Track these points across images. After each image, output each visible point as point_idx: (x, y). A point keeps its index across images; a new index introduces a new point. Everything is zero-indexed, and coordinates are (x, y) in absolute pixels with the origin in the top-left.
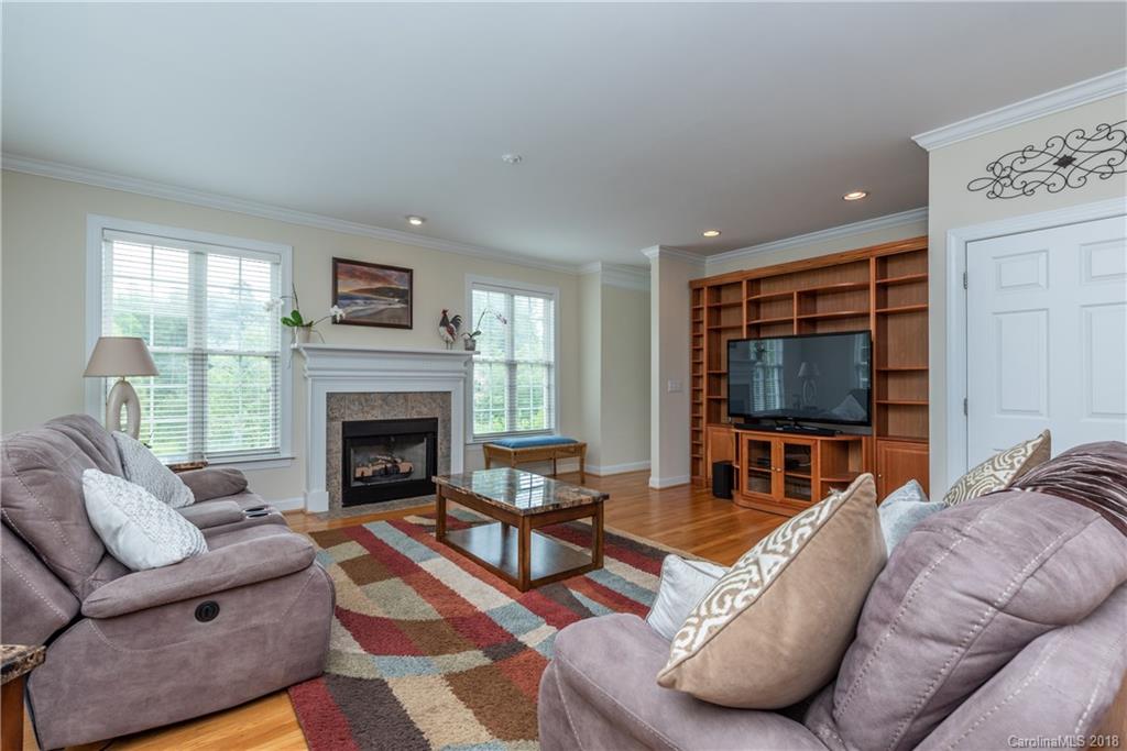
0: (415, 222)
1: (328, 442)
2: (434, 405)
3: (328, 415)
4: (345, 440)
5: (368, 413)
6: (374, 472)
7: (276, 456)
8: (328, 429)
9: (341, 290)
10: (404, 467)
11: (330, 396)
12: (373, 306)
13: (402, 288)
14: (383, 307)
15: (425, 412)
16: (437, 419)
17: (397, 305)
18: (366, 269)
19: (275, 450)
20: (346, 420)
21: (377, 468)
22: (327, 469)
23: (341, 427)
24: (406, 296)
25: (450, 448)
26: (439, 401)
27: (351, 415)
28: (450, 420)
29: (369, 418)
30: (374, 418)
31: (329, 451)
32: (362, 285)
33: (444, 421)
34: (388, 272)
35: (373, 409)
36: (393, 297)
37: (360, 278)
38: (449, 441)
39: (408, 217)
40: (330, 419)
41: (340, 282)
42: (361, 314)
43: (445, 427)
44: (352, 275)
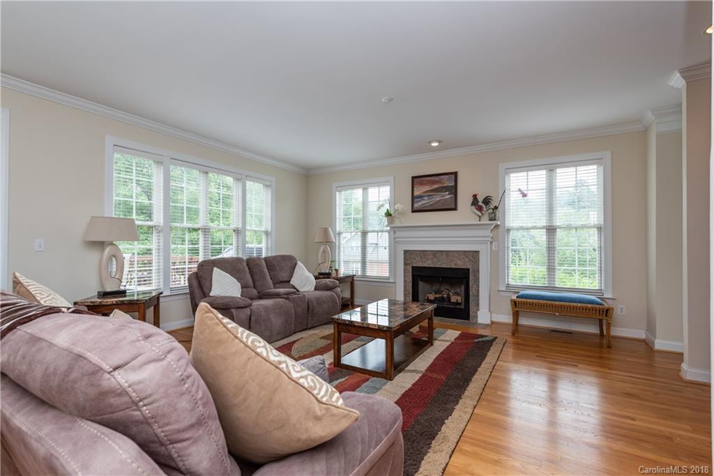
0: (435, 144)
1: (405, 276)
2: (467, 260)
3: (405, 262)
4: (413, 276)
5: (425, 262)
6: (435, 298)
7: (387, 281)
8: (405, 270)
9: (416, 193)
10: (454, 299)
11: (406, 252)
12: (433, 199)
13: (450, 185)
14: (438, 199)
15: (460, 264)
16: (468, 269)
17: (447, 196)
18: (429, 178)
19: (388, 278)
20: (415, 265)
21: (437, 296)
22: (405, 291)
23: (411, 269)
24: (454, 190)
25: (478, 290)
26: (470, 257)
27: (416, 263)
28: (478, 271)
29: (425, 265)
30: (428, 266)
31: (405, 281)
32: (427, 188)
33: (474, 271)
34: (442, 177)
35: (428, 260)
36: (445, 192)
37: (425, 184)
38: (478, 286)
39: (430, 142)
40: (406, 264)
41: (415, 189)
42: (427, 205)
43: (475, 276)
44: (422, 184)
